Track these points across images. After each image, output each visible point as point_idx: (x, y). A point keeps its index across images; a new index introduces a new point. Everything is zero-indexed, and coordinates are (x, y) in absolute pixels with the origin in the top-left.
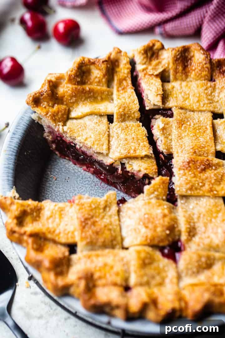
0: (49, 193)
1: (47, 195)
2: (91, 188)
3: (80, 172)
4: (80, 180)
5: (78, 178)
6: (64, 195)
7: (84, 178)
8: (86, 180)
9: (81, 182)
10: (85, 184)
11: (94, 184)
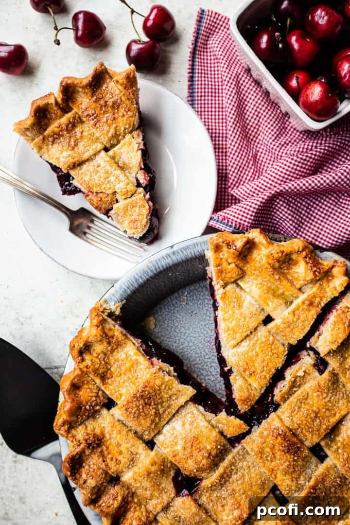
0: (167, 310)
1: (164, 311)
2: (202, 340)
3: (210, 317)
4: (202, 325)
5: (202, 321)
6: (177, 324)
7: (207, 326)
8: (207, 329)
9: (201, 327)
10: (202, 333)
11: (209, 339)
